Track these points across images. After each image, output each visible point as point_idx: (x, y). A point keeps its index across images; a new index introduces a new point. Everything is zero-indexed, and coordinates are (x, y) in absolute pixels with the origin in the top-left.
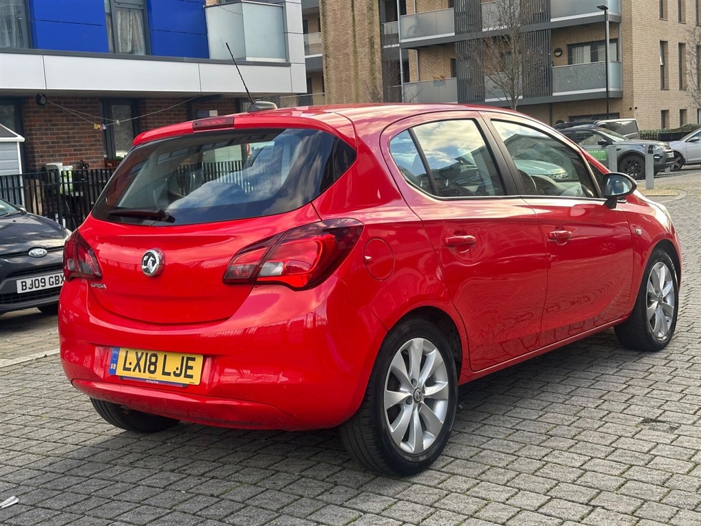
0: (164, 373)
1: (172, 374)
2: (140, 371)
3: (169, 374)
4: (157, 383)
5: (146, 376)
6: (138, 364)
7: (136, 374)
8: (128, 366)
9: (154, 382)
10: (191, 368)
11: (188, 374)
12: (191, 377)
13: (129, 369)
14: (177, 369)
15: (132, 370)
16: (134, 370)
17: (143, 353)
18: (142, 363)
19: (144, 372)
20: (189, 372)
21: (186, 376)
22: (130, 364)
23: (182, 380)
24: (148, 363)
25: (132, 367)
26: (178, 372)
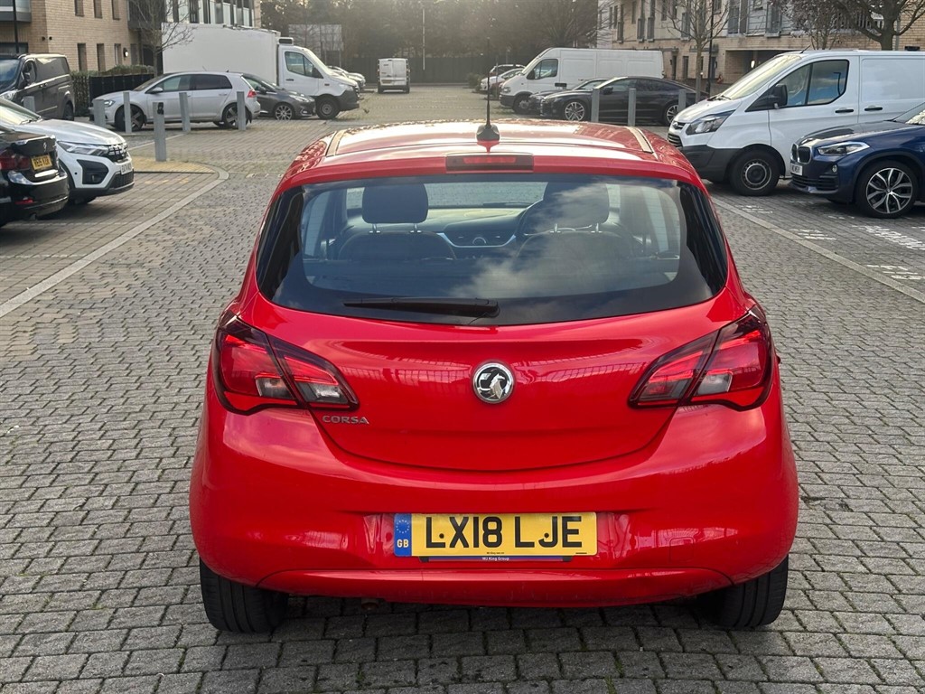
0: (519, 544)
1: (537, 544)
2: (466, 545)
3: (531, 545)
4: (508, 559)
5: (482, 551)
6: (459, 535)
7: (459, 551)
8: (435, 539)
9: (499, 559)
10: (576, 532)
11: (569, 540)
12: (579, 545)
13: (443, 545)
14: (547, 535)
15: (448, 545)
16: (453, 545)
17: (466, 520)
18: (468, 533)
19: (476, 545)
20: (571, 538)
21: (566, 544)
22: (442, 536)
23: (559, 551)
24: (481, 532)
25: (448, 540)
26: (550, 540)
